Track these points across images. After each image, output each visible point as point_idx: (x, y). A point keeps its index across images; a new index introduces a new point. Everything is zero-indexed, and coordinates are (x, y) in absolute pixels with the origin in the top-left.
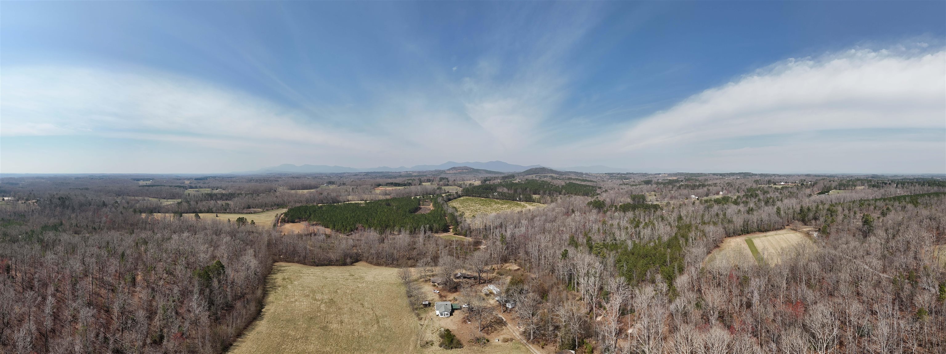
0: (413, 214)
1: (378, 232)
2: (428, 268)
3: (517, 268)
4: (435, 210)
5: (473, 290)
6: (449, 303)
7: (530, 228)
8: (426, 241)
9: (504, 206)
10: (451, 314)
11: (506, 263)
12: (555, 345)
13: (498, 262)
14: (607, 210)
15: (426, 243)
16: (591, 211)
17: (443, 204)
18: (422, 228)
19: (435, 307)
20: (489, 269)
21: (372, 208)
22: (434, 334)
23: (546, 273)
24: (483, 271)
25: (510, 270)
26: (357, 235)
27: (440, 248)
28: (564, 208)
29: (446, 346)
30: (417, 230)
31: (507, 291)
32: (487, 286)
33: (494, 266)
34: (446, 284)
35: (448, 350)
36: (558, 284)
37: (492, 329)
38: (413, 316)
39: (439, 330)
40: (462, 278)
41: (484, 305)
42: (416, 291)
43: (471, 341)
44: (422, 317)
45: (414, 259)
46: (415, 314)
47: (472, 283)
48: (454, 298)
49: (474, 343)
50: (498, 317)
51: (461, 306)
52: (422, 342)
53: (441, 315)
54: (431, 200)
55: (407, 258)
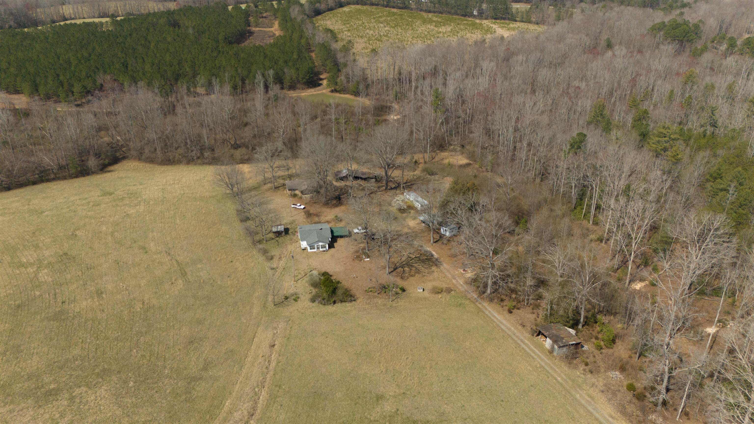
0: (235, 45)
1: (156, 90)
2: (278, 163)
3: (464, 161)
4: (285, 36)
5: (375, 201)
6: (326, 227)
7: (499, 78)
8: (270, 106)
9: (442, 29)
10: (331, 246)
11: (442, 151)
12: (535, 311)
13: (426, 148)
14: (705, 49)
15: (271, 112)
17: (303, 21)
18: (259, 78)
19: (298, 234)
20: (406, 161)
21: (134, 35)
22: (299, 281)
23: (528, 178)
24: (394, 165)
25: (450, 165)
26: (104, 102)
27: (302, 121)
28: (587, 35)
29: (324, 299)
30: (247, 82)
31: (444, 205)
32: (403, 194)
33: (416, 157)
34: (318, 192)
35: (327, 307)
36: (553, 202)
37: (411, 270)
38: (254, 255)
39: (308, 275)
40: (351, 178)
41: (396, 229)
42: (257, 210)
43: (370, 290)
44: (273, 254)
45: (247, 147)
46: (259, 252)
47: (372, 188)
48: (336, 216)
49: (376, 294)
50: (423, 251)
51: (351, 230)
52: (276, 297)
53: (311, 249)
54: (275, 12)
55: (232, 145)
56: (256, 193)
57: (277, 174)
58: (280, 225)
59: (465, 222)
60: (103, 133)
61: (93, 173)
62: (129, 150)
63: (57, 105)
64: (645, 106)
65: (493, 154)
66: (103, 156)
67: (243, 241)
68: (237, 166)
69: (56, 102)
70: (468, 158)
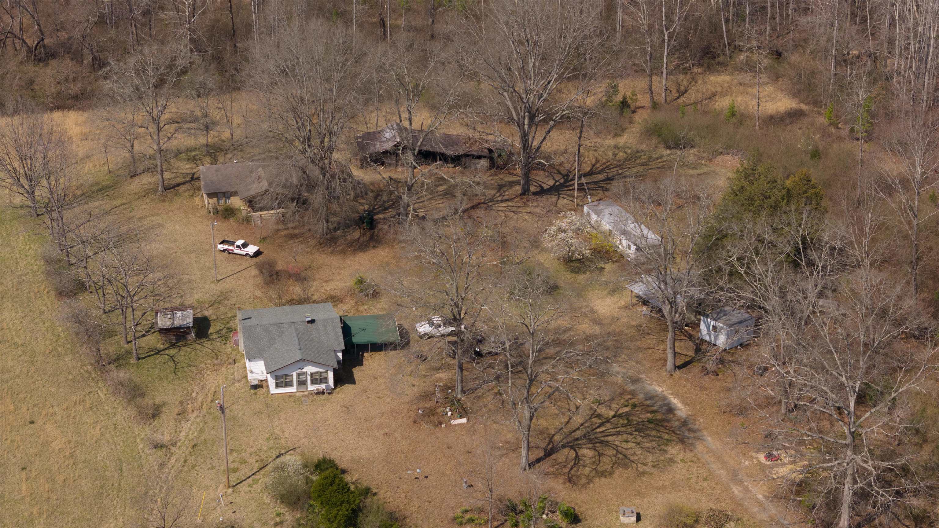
3: (781, 103)
6: (329, 315)
10: (344, 376)
13: (656, 57)
19: (240, 337)
25: (735, 116)
33: (625, 88)
37: (600, 455)
38: (101, 402)
39: (269, 468)
40: (410, 157)
41: (554, 324)
42: (109, 257)
43: (468, 516)
44: (158, 400)
45: (78, 58)
46: (116, 392)
47: (479, 189)
48: (360, 281)
50: (641, 396)
51: (406, 326)
53: (278, 386)
55: (29, 50)
56: (106, 204)
57: (174, 144)
58: (182, 307)
65: (874, 81)
67: (68, 358)
68: (46, 117)
70: (795, 93)
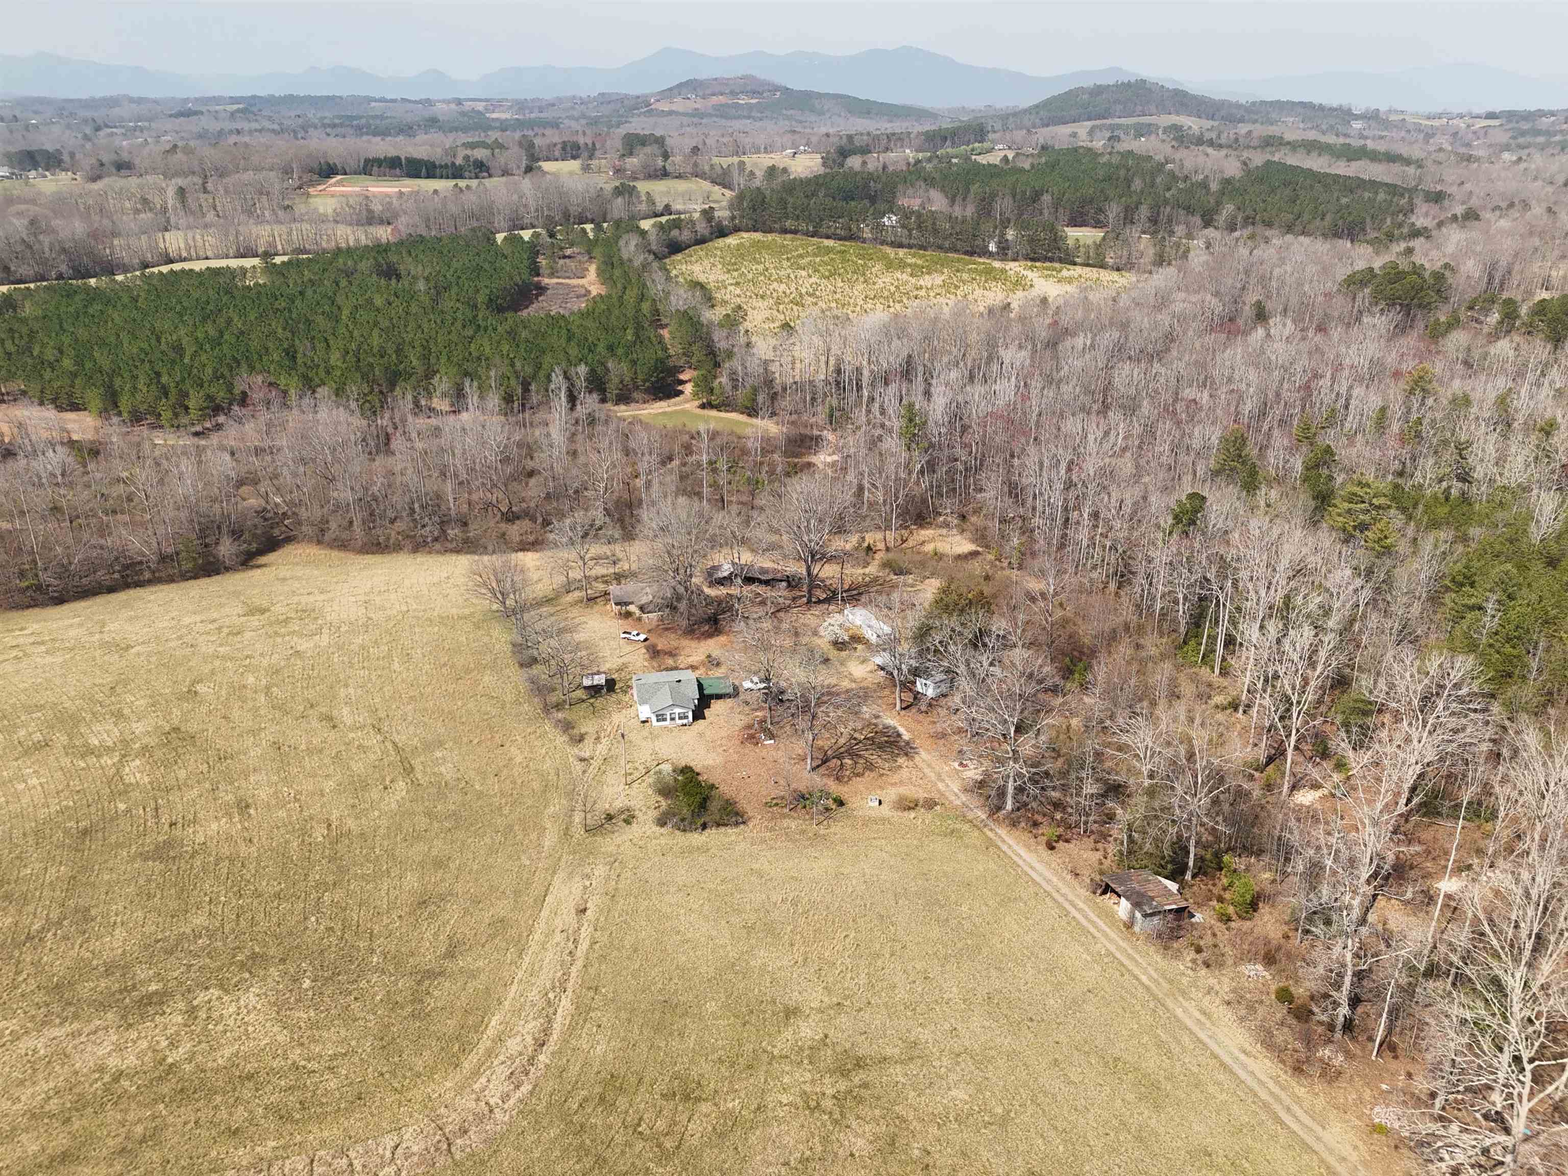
0: (509, 315)
1: (353, 405)
2: (595, 549)
3: (967, 547)
4: (609, 296)
5: (785, 626)
6: (689, 677)
7: (1036, 384)
8: (580, 437)
9: (926, 281)
10: (698, 715)
11: (921, 526)
12: (1100, 845)
13: (888, 521)
14: (1454, 323)
15: (580, 449)
16: (1358, 320)
17: (645, 266)
18: (558, 380)
19: (635, 691)
20: (848, 547)
21: (309, 292)
22: (635, 785)
23: (1091, 580)
24: (823, 556)
25: (938, 556)
26: (249, 427)
27: (643, 467)
28: (1217, 294)
29: (683, 820)
30: (533, 387)
31: (923, 633)
32: (841, 612)
33: (869, 538)
34: (674, 608)
35: (689, 835)
36: (1140, 629)
37: (856, 763)
38: (546, 732)
39: (652, 772)
40: (739, 581)
41: (826, 683)
42: (553, 643)
43: (775, 802)
44: (583, 731)
45: (533, 519)
46: (556, 726)
47: (781, 600)
48: (709, 656)
49: (786, 810)
50: (881, 727)
51: (737, 683)
52: (589, 816)
53: (658, 721)
54: (590, 247)
55: (503, 514)
56: (552, 610)
57: (593, 573)
58: (598, 673)
59: (962, 669)
60: (244, 490)
61: (227, 569)
62: (300, 523)
63: (156, 433)
64: (1329, 438)
65: (1023, 533)
66: (246, 536)
67: (526, 705)
68: (514, 555)
69: (153, 427)
70: (974, 541)
